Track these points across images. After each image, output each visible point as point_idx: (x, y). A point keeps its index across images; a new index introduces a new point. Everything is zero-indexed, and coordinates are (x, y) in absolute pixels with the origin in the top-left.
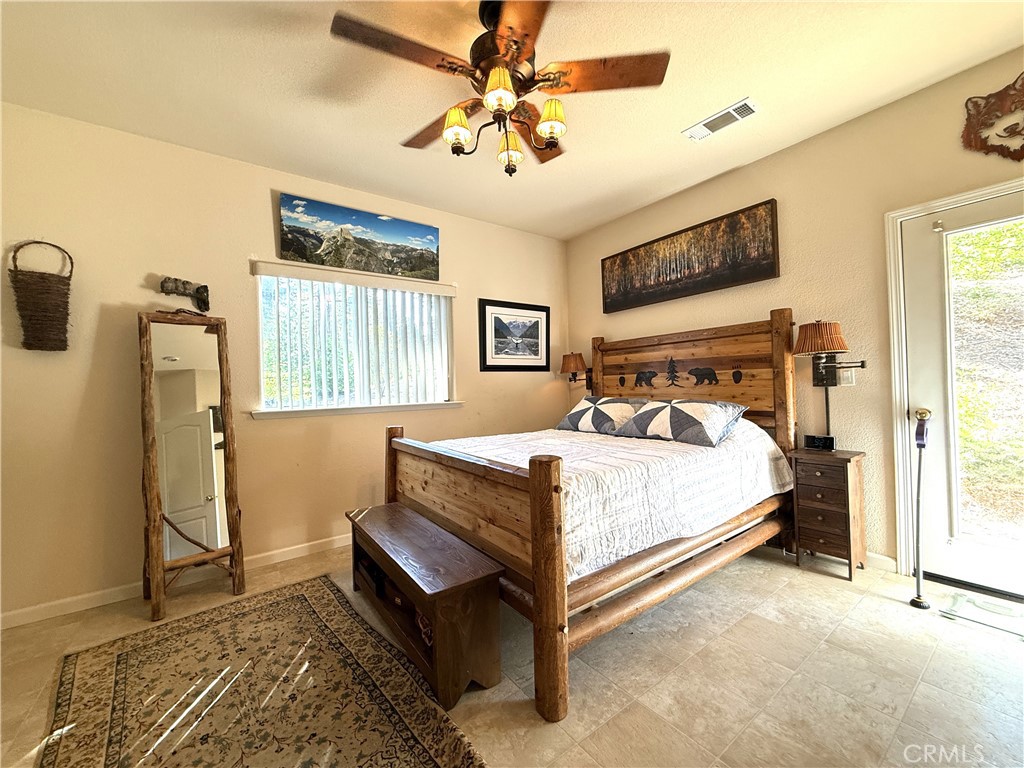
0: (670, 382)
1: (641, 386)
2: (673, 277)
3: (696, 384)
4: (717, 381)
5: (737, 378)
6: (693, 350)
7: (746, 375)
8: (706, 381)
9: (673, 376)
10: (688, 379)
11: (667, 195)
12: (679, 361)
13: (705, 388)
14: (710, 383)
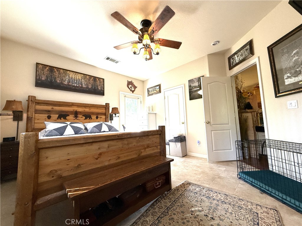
0: (75, 118)
1: (61, 119)
2: (75, 85)
3: (85, 119)
4: (92, 118)
5: (97, 118)
6: (85, 109)
7: (99, 117)
8: (88, 118)
9: (76, 117)
10: (82, 117)
11: (75, 59)
12: (79, 112)
13: (88, 120)
14: (89, 119)
